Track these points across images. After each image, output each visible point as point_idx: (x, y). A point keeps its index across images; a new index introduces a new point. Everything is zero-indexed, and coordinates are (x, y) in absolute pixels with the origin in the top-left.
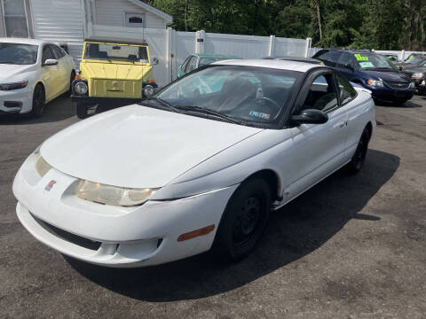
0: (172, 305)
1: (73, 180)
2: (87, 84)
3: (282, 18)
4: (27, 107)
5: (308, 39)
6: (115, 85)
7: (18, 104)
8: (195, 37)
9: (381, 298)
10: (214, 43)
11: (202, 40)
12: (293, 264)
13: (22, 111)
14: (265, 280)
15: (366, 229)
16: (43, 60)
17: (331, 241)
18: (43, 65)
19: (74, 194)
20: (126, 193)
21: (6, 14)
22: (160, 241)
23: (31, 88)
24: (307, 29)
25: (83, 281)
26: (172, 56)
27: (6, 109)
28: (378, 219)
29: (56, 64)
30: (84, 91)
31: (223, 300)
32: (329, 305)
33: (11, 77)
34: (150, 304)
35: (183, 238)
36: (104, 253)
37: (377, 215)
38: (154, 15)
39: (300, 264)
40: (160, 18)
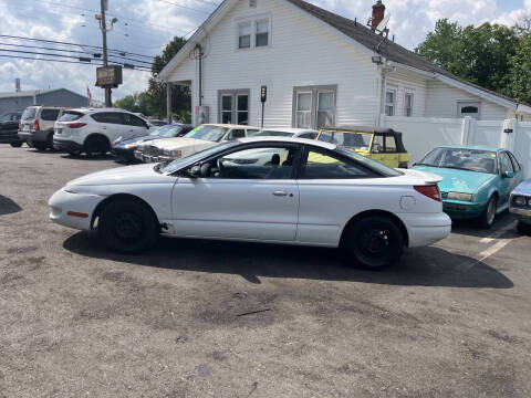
11: (511, 131)
21: (319, 109)
35: (70, 213)
40: (500, 106)
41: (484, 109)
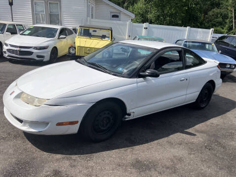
0: (54, 155)
1: (20, 92)
2: (75, 49)
3: (210, 16)
4: (47, 58)
5: (211, 29)
6: (89, 50)
7: (43, 57)
8: (142, 26)
9: (160, 173)
10: (153, 30)
11: (147, 28)
12: (125, 149)
13: (44, 60)
14: (105, 154)
15: (183, 139)
16: (59, 36)
17: (156, 142)
18: (59, 38)
19: (20, 98)
20: (37, 99)
21: (50, 12)
22: (47, 124)
23: (50, 49)
24: (226, 23)
25: (23, 138)
26: (129, 36)
27: (37, 59)
28: (194, 135)
29: (65, 38)
30: (73, 52)
31: (78, 158)
32: (129, 171)
33: (41, 44)
34: (45, 153)
35: (59, 124)
36: (24, 125)
37: (195, 133)
38: (125, 14)
39: (129, 149)
40: (128, 15)
41: (122, 16)
